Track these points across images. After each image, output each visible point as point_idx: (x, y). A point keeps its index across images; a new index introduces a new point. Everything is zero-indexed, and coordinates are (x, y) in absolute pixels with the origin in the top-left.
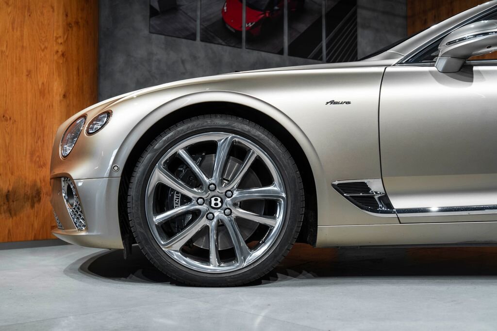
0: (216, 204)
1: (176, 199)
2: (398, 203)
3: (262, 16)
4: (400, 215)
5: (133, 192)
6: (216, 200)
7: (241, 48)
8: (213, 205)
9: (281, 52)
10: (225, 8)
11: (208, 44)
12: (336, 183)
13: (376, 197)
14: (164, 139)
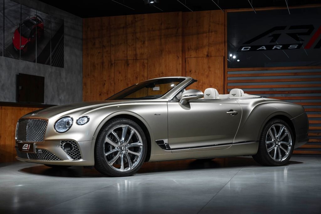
0: (123, 149)
1: (111, 148)
2: (171, 147)
3: (28, 41)
4: (172, 150)
5: (99, 145)
6: (123, 147)
7: (19, 59)
8: (122, 149)
9: (34, 62)
10: (14, 37)
11: (6, 58)
12: (156, 141)
13: (166, 145)
14: (109, 127)
